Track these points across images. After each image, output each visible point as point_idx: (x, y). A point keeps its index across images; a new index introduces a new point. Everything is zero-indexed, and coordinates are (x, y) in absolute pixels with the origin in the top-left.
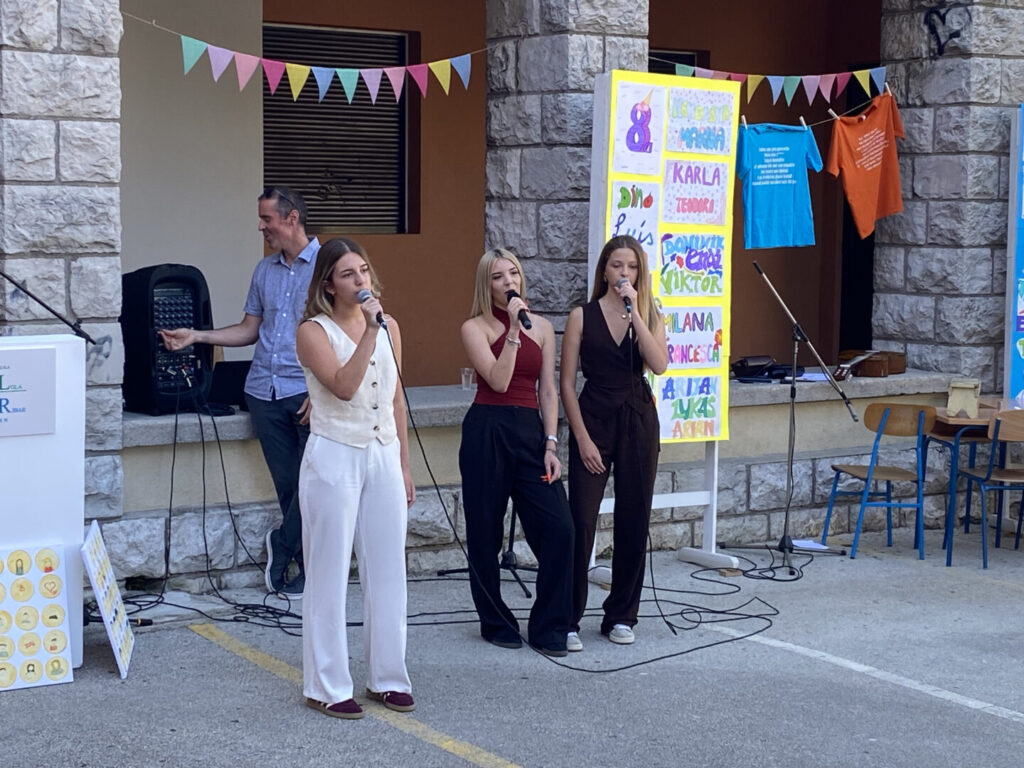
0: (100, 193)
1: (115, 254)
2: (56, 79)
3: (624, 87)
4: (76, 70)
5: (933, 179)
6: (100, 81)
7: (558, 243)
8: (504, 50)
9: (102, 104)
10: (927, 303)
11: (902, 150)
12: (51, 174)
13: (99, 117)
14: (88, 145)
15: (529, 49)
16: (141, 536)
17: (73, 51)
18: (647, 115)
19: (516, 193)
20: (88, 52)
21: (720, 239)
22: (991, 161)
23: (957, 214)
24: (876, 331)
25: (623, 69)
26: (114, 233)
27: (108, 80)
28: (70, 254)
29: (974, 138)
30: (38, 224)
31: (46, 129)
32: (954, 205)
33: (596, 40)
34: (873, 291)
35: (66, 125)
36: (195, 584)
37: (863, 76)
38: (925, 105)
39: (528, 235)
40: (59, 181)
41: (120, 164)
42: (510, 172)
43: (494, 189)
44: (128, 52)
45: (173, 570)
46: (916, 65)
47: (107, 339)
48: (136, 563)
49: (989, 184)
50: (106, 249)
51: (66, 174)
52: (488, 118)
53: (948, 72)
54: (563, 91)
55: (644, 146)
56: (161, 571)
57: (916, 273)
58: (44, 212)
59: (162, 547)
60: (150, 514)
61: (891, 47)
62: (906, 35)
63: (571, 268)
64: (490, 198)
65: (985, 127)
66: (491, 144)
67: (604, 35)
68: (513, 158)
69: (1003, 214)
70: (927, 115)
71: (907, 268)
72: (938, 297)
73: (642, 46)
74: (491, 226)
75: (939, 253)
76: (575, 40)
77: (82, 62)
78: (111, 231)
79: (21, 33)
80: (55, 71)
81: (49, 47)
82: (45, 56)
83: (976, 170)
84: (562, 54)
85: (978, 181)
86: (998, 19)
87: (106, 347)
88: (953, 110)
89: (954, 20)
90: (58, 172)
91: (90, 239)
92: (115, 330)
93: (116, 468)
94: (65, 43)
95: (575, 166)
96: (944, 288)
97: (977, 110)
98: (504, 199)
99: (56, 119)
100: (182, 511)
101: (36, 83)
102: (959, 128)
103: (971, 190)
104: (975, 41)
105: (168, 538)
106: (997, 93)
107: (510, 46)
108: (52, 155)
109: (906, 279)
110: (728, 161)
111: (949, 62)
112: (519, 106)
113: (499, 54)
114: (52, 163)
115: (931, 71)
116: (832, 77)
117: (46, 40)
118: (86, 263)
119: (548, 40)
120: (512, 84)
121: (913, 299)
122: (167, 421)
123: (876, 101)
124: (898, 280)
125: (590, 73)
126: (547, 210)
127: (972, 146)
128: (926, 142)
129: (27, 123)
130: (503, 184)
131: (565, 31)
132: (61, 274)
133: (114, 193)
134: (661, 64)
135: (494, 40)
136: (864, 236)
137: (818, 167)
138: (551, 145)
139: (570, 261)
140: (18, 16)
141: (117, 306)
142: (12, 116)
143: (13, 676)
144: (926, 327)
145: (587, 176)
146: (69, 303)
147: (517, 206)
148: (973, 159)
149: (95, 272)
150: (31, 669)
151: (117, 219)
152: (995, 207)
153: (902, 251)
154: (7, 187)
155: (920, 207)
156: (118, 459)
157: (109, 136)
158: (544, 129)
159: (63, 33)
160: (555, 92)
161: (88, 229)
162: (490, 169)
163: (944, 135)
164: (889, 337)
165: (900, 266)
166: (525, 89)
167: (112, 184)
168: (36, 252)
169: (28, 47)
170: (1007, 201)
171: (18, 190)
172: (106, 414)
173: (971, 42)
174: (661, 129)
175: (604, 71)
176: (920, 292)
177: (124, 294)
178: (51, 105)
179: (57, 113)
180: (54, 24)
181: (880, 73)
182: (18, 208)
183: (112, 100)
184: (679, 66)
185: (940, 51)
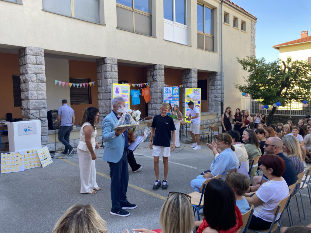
0: (43, 101)
1: (46, 109)
2: (36, 86)
3: (115, 85)
4: (40, 84)
5: (154, 96)
6: (43, 86)
7: (107, 105)
8: (100, 81)
9: (43, 89)
10: (154, 111)
11: (150, 93)
12: (36, 98)
13: (43, 91)
14: (41, 94)
15: (103, 81)
16: (51, 146)
17: (39, 82)
18: (118, 89)
19: (102, 99)
20: (41, 82)
21: (128, 104)
22: (160, 94)
23: (157, 100)
24: (148, 114)
25: (115, 83)
26: (46, 106)
27: (44, 86)
28: (39, 109)
29: (158, 91)
30: (35, 105)
31: (35, 92)
32: (156, 99)
33: (111, 80)
34: (148, 110)
35: (38, 92)
36: (60, 152)
37: (145, 84)
38: (153, 87)
39: (104, 104)
40: (38, 99)
41: (46, 97)
42: (101, 96)
43: (99, 98)
44: (47, 82)
45: (56, 150)
46: (151, 83)
47: (45, 120)
48: (51, 150)
49: (160, 96)
50: (45, 108)
51: (39, 98)
52: (98, 89)
53: (155, 83)
54: (107, 86)
55: (118, 93)
56: (54, 150)
57: (153, 107)
58: (35, 104)
59: (54, 147)
60: (52, 143)
61: (148, 80)
62: (150, 79)
63: (109, 108)
64: (99, 100)
65: (160, 90)
66: (99, 93)
67: (112, 79)
68: (101, 94)
69: (162, 100)
70: (153, 88)
71: (151, 107)
72: (155, 110)
73: (117, 80)
74: (99, 103)
75: (155, 105)
76: (108, 80)
77: (40, 83)
78: (45, 106)
79: (31, 80)
80: (36, 85)
81: (35, 82)
82: (35, 83)
83: (159, 95)
84: (107, 81)
85: (159, 96)
86: (160, 77)
87: (45, 121)
88: (156, 88)
89: (155, 77)
90: (37, 98)
91: (42, 107)
92: (46, 119)
93: (47, 137)
94: (38, 81)
95: (109, 95)
96: (156, 109)
97: (158, 88)
98: (100, 100)
99: (37, 91)
100: (57, 142)
101: (34, 86)
102: (157, 90)
103: (158, 97)
104: (158, 79)
105: (55, 146)
106: (161, 86)
107: (100, 80)
108: (36, 96)
109: (152, 108)
110: (129, 94)
111: (155, 82)
112: (102, 88)
113: (99, 81)
114: (36, 97)
115: (153, 83)
116: (142, 84)
117: (35, 81)
118: (42, 110)
119: (105, 80)
120: (101, 85)
121: (152, 110)
122: (55, 130)
123: (147, 87)
124: (151, 108)
125: (110, 84)
126: (106, 101)
127: (158, 92)
128: (153, 91)
129: (32, 92)
130: (100, 98)
131: (107, 78)
132: (38, 112)
133: (46, 101)
134: (120, 82)
135: (98, 80)
136: (146, 103)
137: (140, 95)
138: (106, 93)
139: (109, 107)
140: (31, 78)
141: (47, 115)
142: (30, 91)
143: (32, 167)
144: (154, 114)
145: (111, 96)
146: (40, 115)
147: (102, 100)
148: (158, 94)
149: (43, 111)
150: (35, 165)
151: (46, 104)
152: (161, 99)
153: (151, 105)
154: (30, 101)
155: (153, 99)
156: (48, 136)
157: (44, 93)
158: (105, 91)
159: (38, 80)
160: (106, 86)
161: (42, 106)
162: (99, 96)
163: (155, 91)
164: (150, 115)
165: (151, 106)
166: (102, 85)
167: (45, 99)
168: (35, 109)
169: (32, 82)
170: (162, 98)
171: (32, 101)
172: (46, 130)
173: (157, 80)
174: (120, 90)
175: (112, 83)
176: (153, 109)
177: (48, 114)
178: (36, 89)
179: (37, 90)
180: (36, 79)
181: (147, 83)
182: (32, 103)
183: (45, 88)
184: (123, 83)
185: (154, 81)
